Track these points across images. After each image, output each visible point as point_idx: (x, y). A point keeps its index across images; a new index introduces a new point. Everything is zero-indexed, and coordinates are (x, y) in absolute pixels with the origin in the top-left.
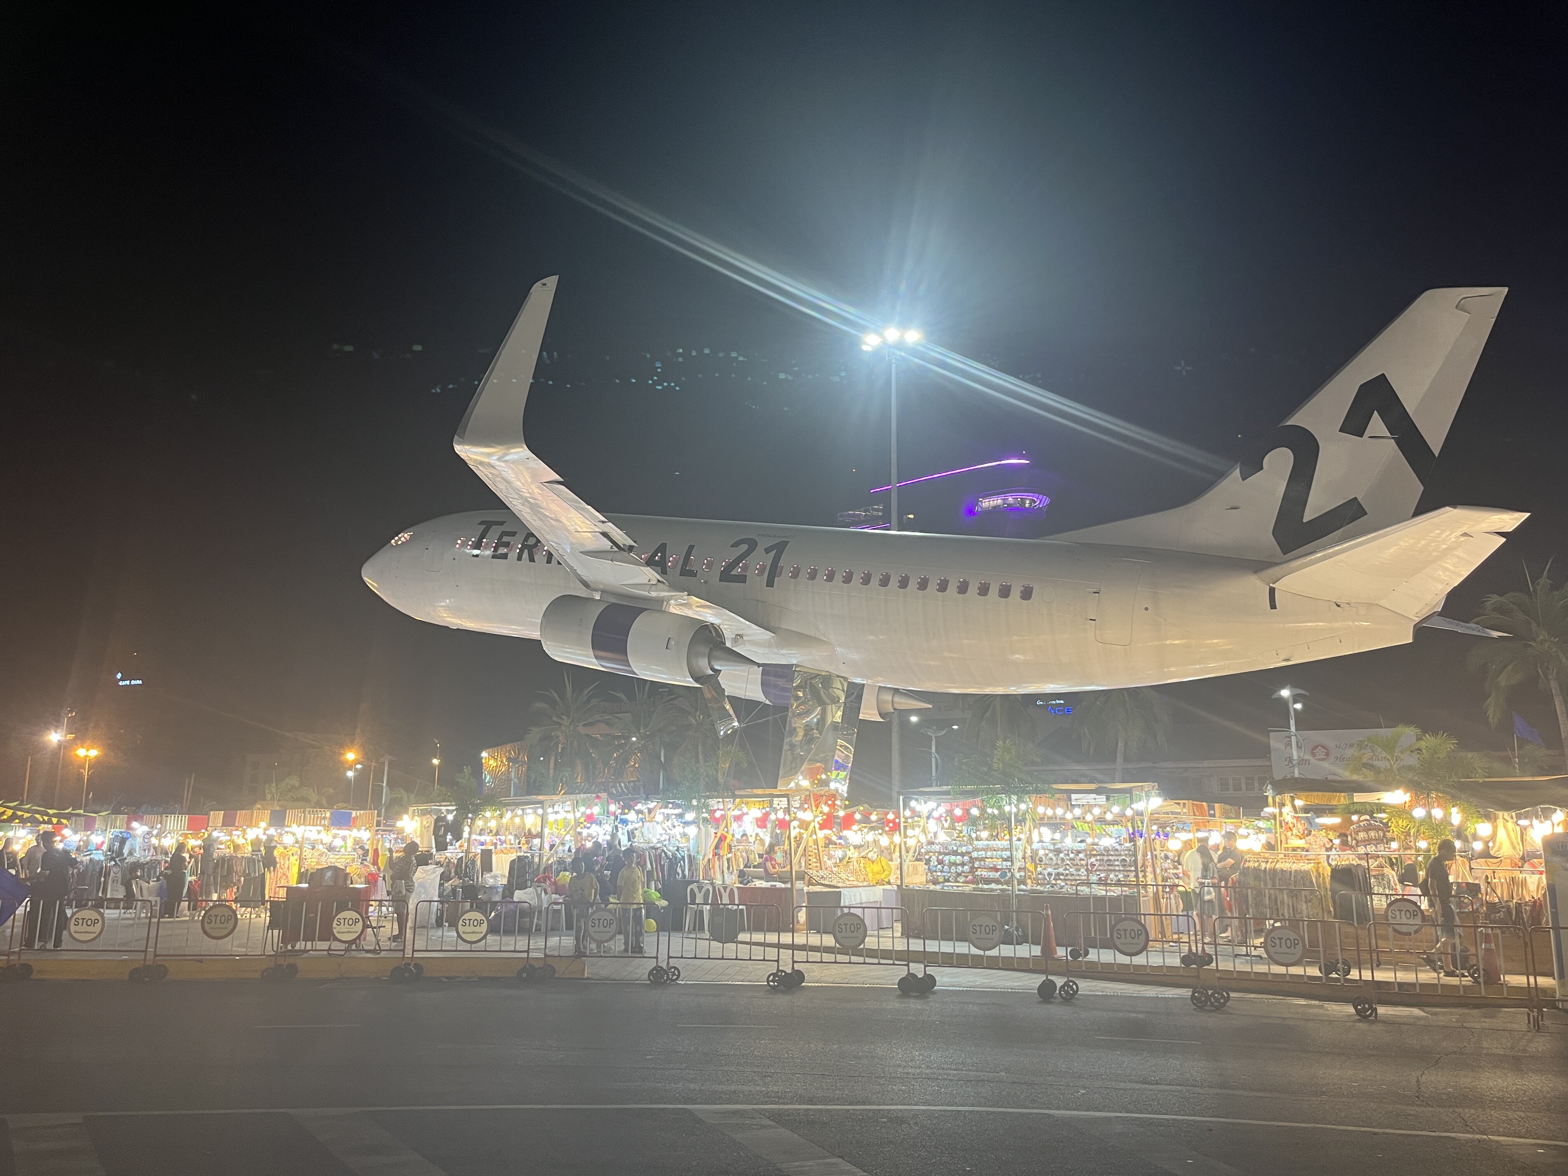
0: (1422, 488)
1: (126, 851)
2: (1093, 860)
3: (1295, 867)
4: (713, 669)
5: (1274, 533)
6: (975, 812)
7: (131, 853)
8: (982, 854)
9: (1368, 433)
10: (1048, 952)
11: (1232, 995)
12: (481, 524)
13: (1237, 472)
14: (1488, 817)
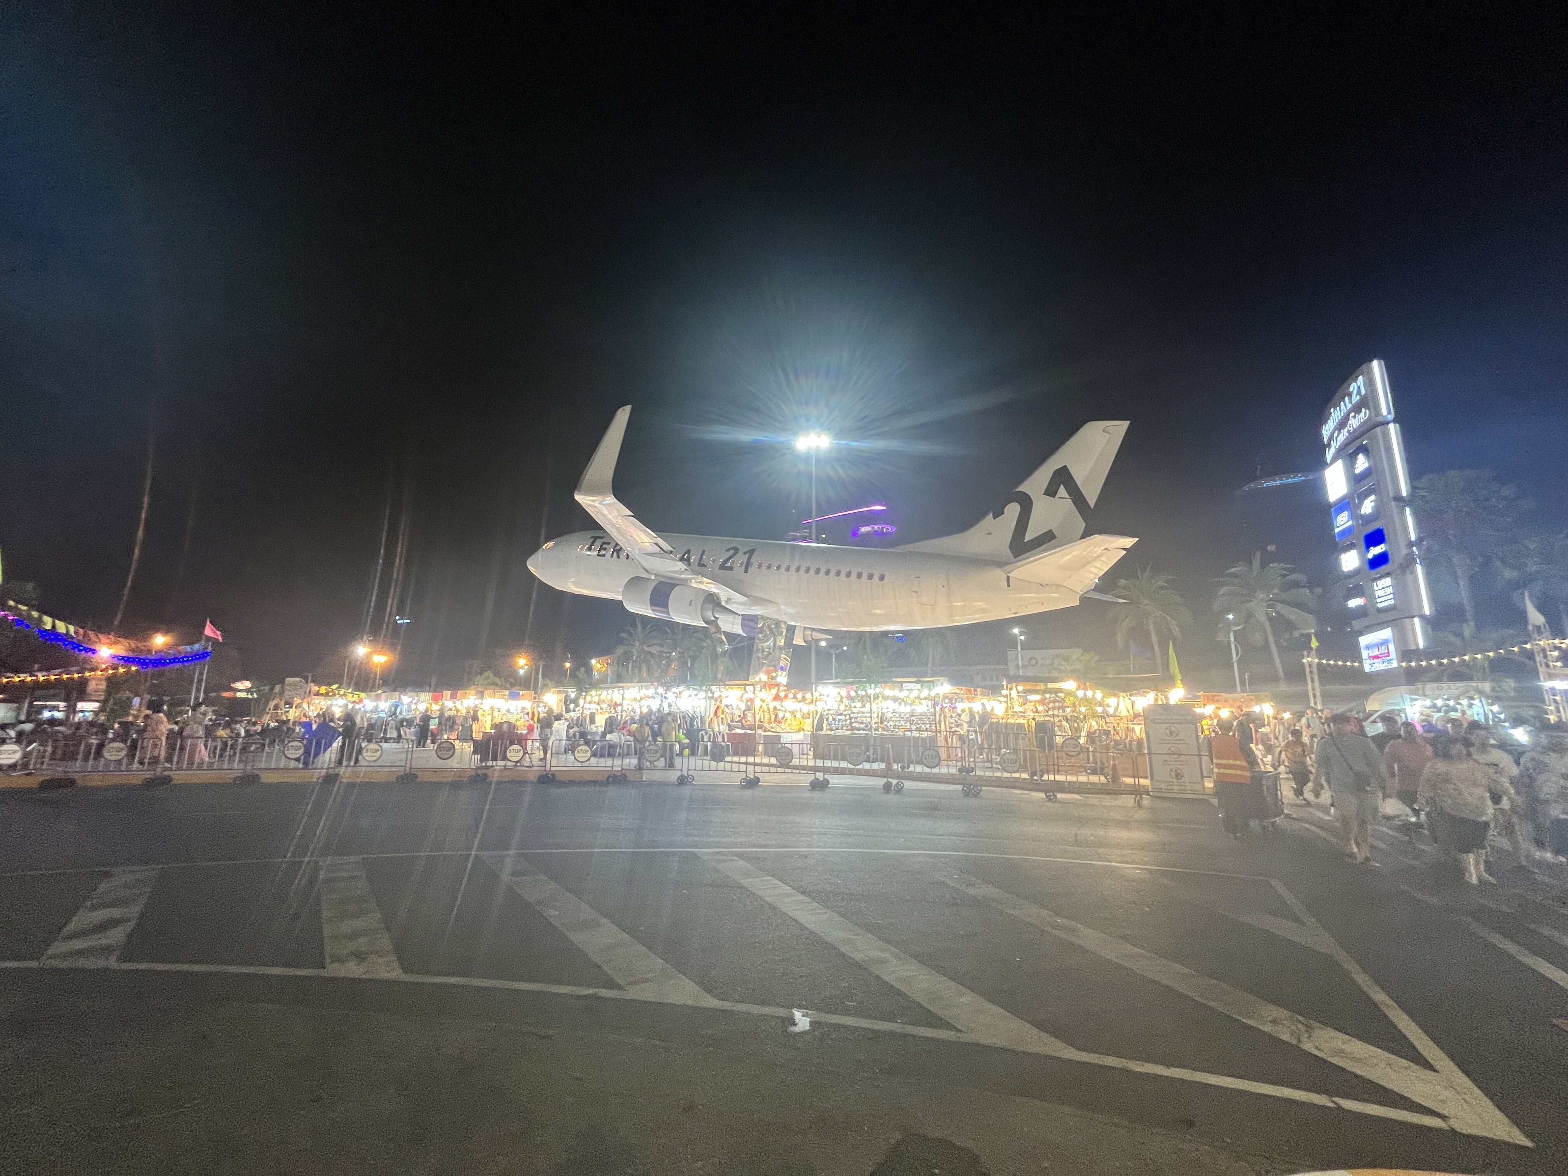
0: (1084, 525)
1: (398, 712)
2: (913, 718)
3: (1017, 721)
4: (715, 617)
5: (1010, 547)
6: (853, 693)
7: (401, 713)
8: (856, 715)
9: (1057, 496)
10: (889, 766)
11: (983, 788)
12: (592, 538)
13: (991, 515)
14: (1115, 695)
